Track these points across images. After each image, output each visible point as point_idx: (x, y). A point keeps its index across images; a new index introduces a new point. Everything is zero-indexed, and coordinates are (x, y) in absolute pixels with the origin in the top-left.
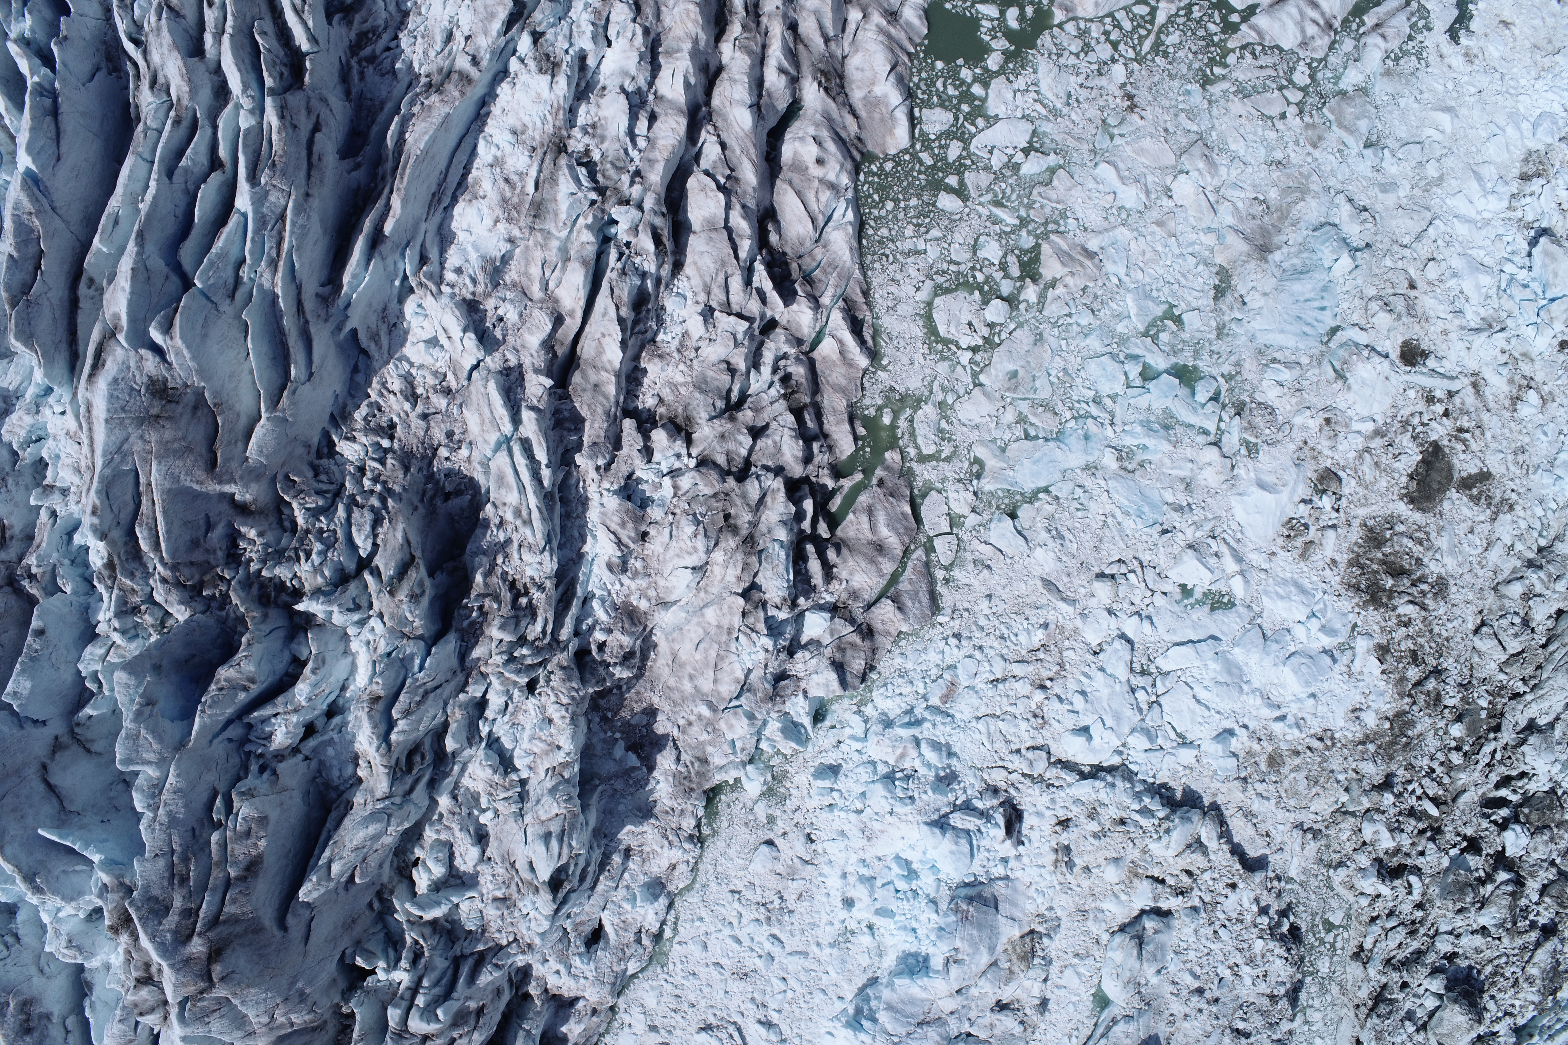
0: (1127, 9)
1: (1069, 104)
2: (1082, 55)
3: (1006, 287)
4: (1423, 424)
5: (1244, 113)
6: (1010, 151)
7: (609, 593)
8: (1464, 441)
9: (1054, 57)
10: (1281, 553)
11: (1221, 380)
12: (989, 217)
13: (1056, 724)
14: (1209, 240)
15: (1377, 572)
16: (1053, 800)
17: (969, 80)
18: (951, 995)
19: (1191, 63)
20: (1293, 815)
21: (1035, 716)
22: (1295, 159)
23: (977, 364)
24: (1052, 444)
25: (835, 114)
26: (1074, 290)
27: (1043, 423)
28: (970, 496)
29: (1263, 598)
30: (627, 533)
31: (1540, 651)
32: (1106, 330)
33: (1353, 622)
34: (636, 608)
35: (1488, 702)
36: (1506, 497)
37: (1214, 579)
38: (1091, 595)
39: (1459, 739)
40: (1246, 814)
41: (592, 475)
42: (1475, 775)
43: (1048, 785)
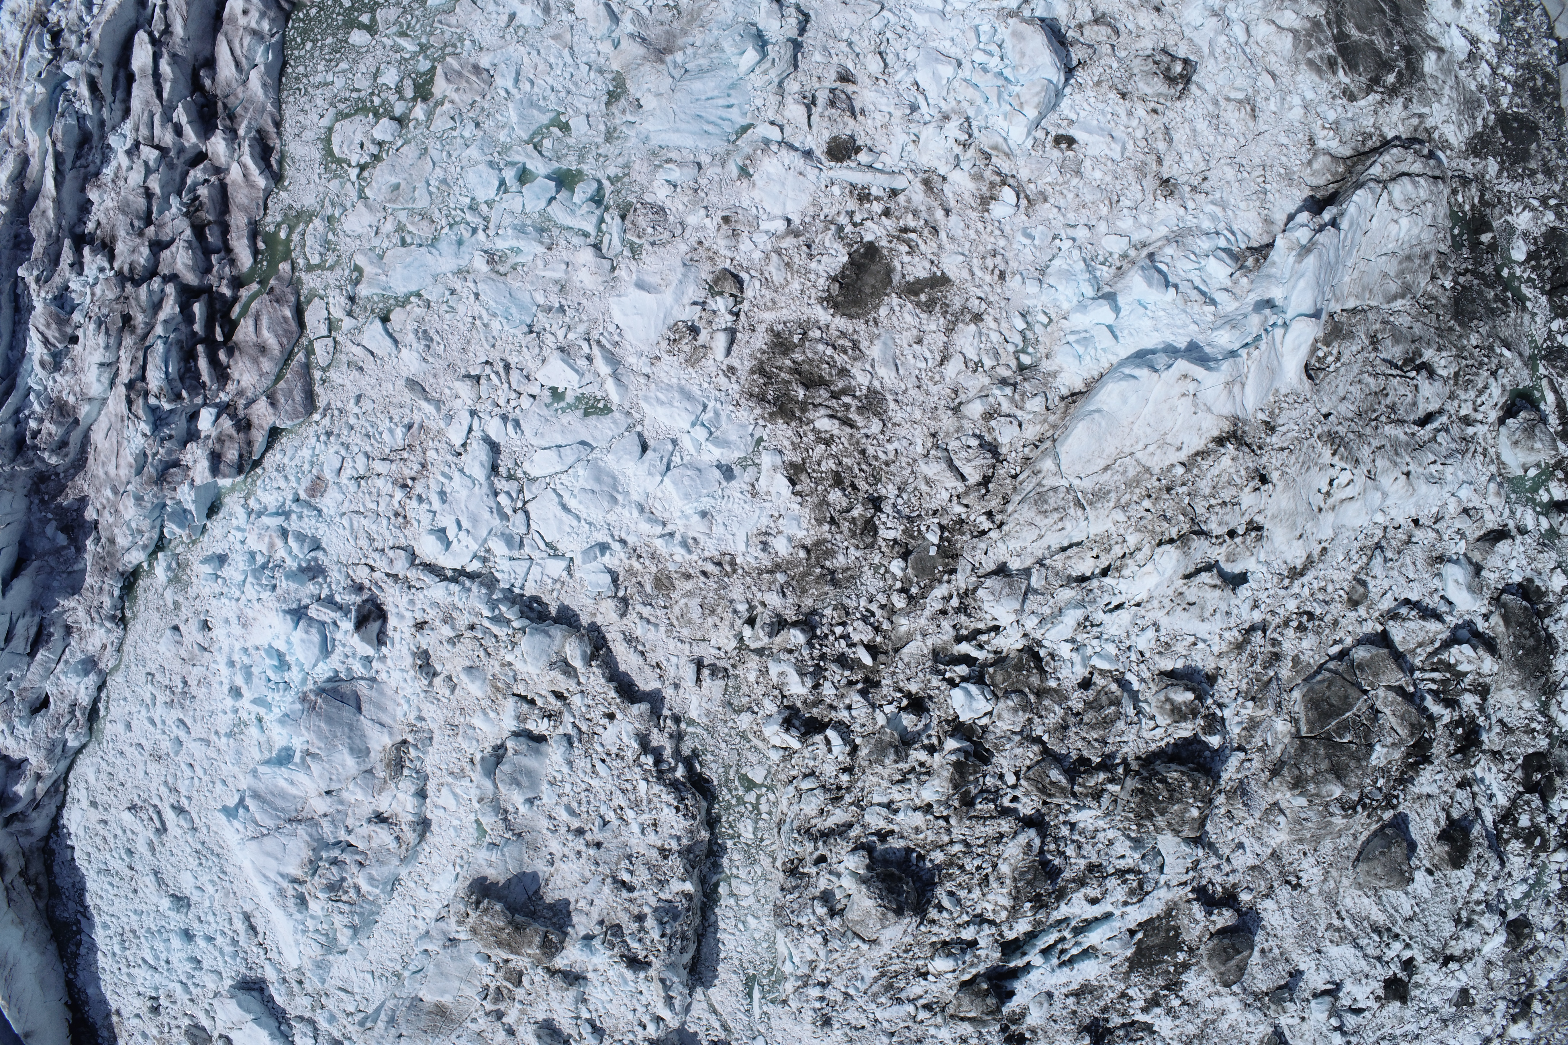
3: (399, 109)
4: (855, 225)
7: (46, 389)
8: (908, 242)
10: (665, 356)
11: (606, 183)
12: (393, 47)
13: (415, 524)
14: (606, 47)
15: (789, 382)
16: (412, 602)
18: (320, 795)
20: (687, 647)
21: (397, 515)
23: (365, 179)
24: (423, 250)
26: (461, 105)
27: (420, 230)
28: (343, 300)
29: (642, 404)
30: (52, 334)
31: (1008, 481)
32: (489, 141)
33: (757, 436)
34: (66, 402)
35: (941, 538)
36: (970, 305)
37: (584, 382)
38: (457, 397)
39: (906, 580)
40: (630, 640)
41: (33, 286)
42: (923, 621)
43: (409, 588)
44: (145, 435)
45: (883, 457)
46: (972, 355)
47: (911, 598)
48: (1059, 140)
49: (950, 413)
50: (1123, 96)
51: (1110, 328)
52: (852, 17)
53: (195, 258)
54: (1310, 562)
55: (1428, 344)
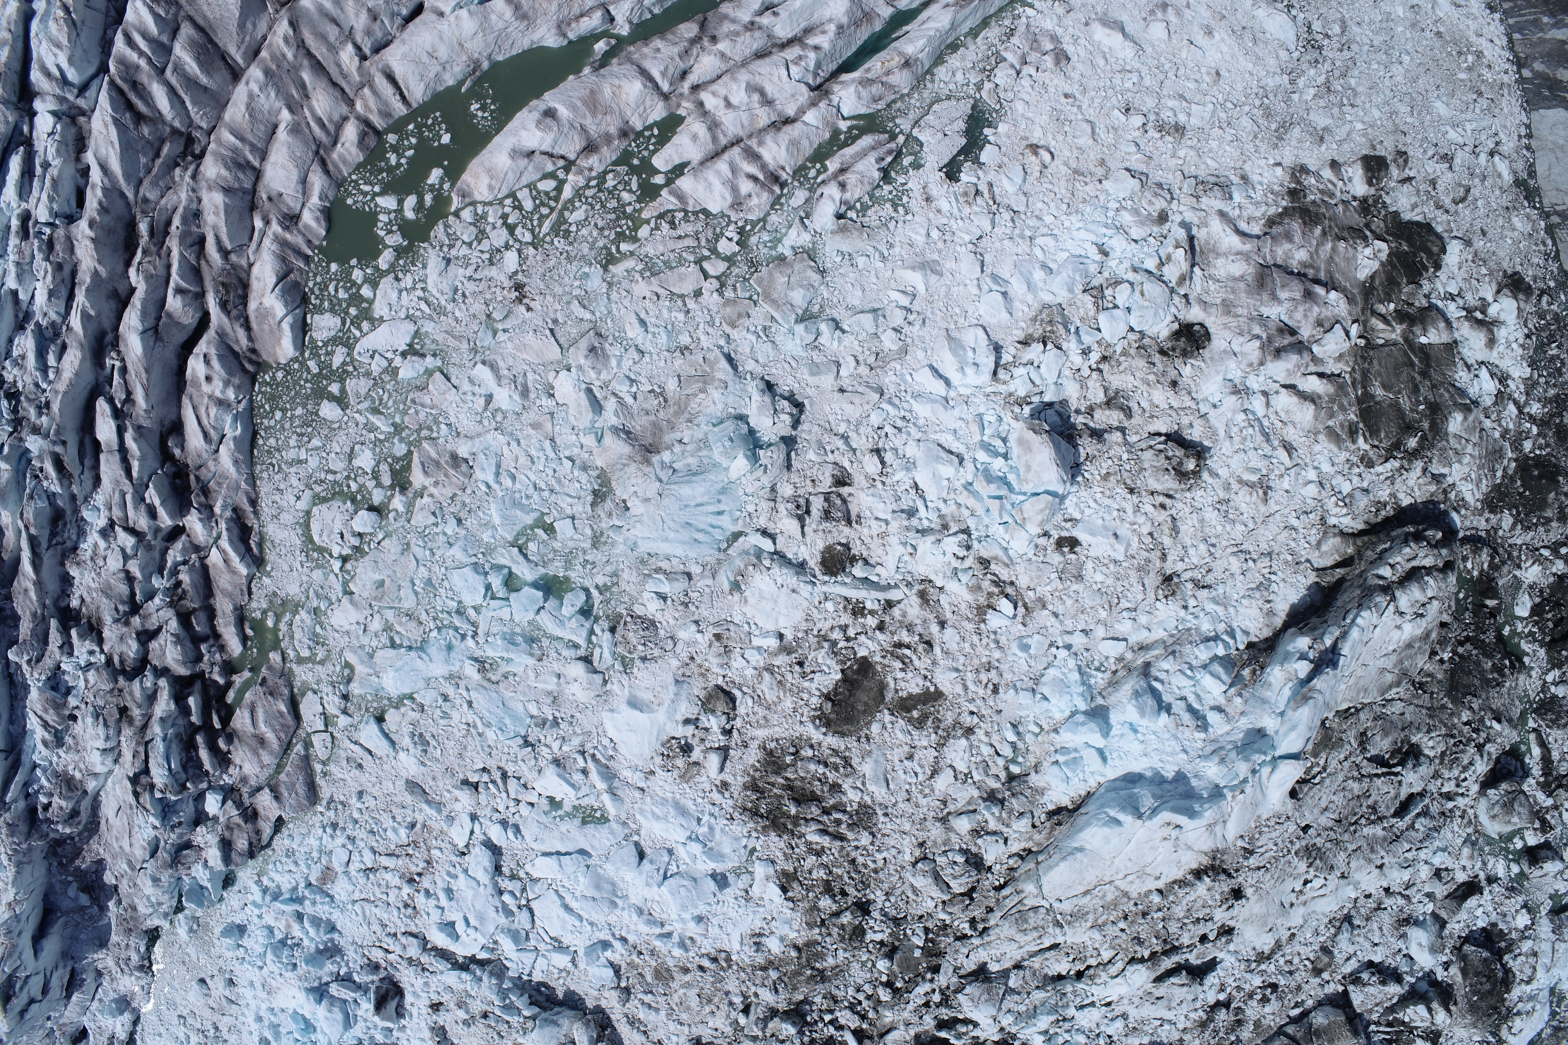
0: (531, 186)
1: (454, 300)
2: (475, 244)
3: (377, 497)
4: (848, 639)
5: (648, 295)
6: (389, 355)
7: (51, 763)
8: (902, 659)
9: (445, 249)
10: (659, 771)
11: (595, 593)
12: (366, 425)
13: (425, 916)
14: (589, 441)
15: (781, 798)
16: (426, 984)
17: (359, 282)
19: (595, 240)
20: (686, 1028)
21: (406, 906)
22: (705, 342)
23: (348, 572)
24: (413, 654)
25: (228, 329)
26: (441, 499)
27: (409, 632)
28: (337, 700)
29: (638, 816)
30: (51, 717)
31: (992, 894)
32: (472, 539)
33: (750, 847)
34: (73, 777)
35: (926, 940)
36: (962, 720)
37: (580, 795)
38: (457, 800)
39: (891, 975)
40: (632, 1022)
41: (25, 667)
42: (906, 1014)
43: (423, 969)
44: (155, 828)
45: (872, 865)
46: (962, 767)
47: (896, 991)
48: (1061, 543)
49: (938, 824)
50: (1132, 491)
51: (1101, 752)
52: (848, 408)
53: (184, 653)
54: (1278, 946)
55: (1418, 729)
